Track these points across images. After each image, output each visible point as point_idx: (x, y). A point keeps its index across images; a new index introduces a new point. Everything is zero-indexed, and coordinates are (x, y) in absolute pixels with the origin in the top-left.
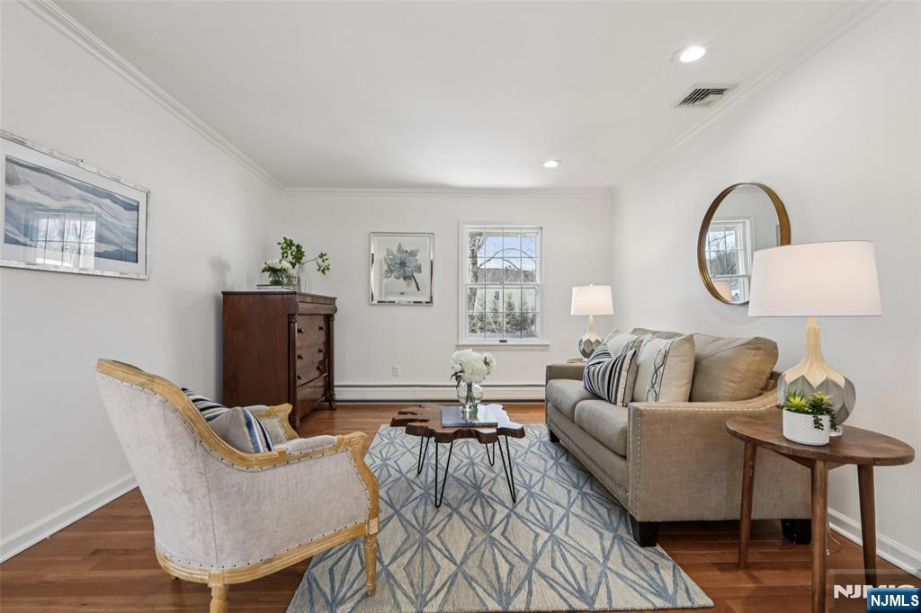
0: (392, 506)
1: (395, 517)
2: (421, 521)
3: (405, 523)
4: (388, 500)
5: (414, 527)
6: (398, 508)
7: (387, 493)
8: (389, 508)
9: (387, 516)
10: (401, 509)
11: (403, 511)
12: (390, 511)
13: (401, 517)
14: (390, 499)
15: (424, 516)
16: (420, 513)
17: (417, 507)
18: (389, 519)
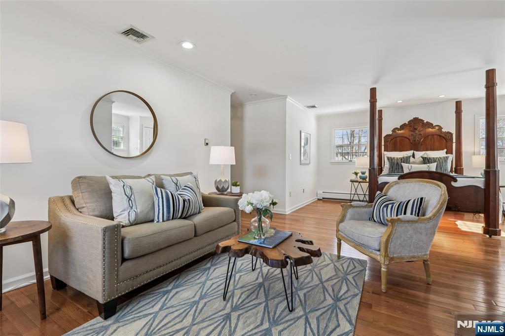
0: (324, 288)
1: (324, 280)
2: (311, 274)
3: (319, 276)
4: (326, 293)
5: (316, 273)
6: (321, 285)
7: (325, 299)
8: (326, 287)
9: (328, 282)
10: (319, 284)
11: (318, 282)
12: (325, 284)
13: (320, 279)
14: (324, 293)
15: (308, 276)
16: (309, 279)
17: (309, 283)
18: (327, 280)
